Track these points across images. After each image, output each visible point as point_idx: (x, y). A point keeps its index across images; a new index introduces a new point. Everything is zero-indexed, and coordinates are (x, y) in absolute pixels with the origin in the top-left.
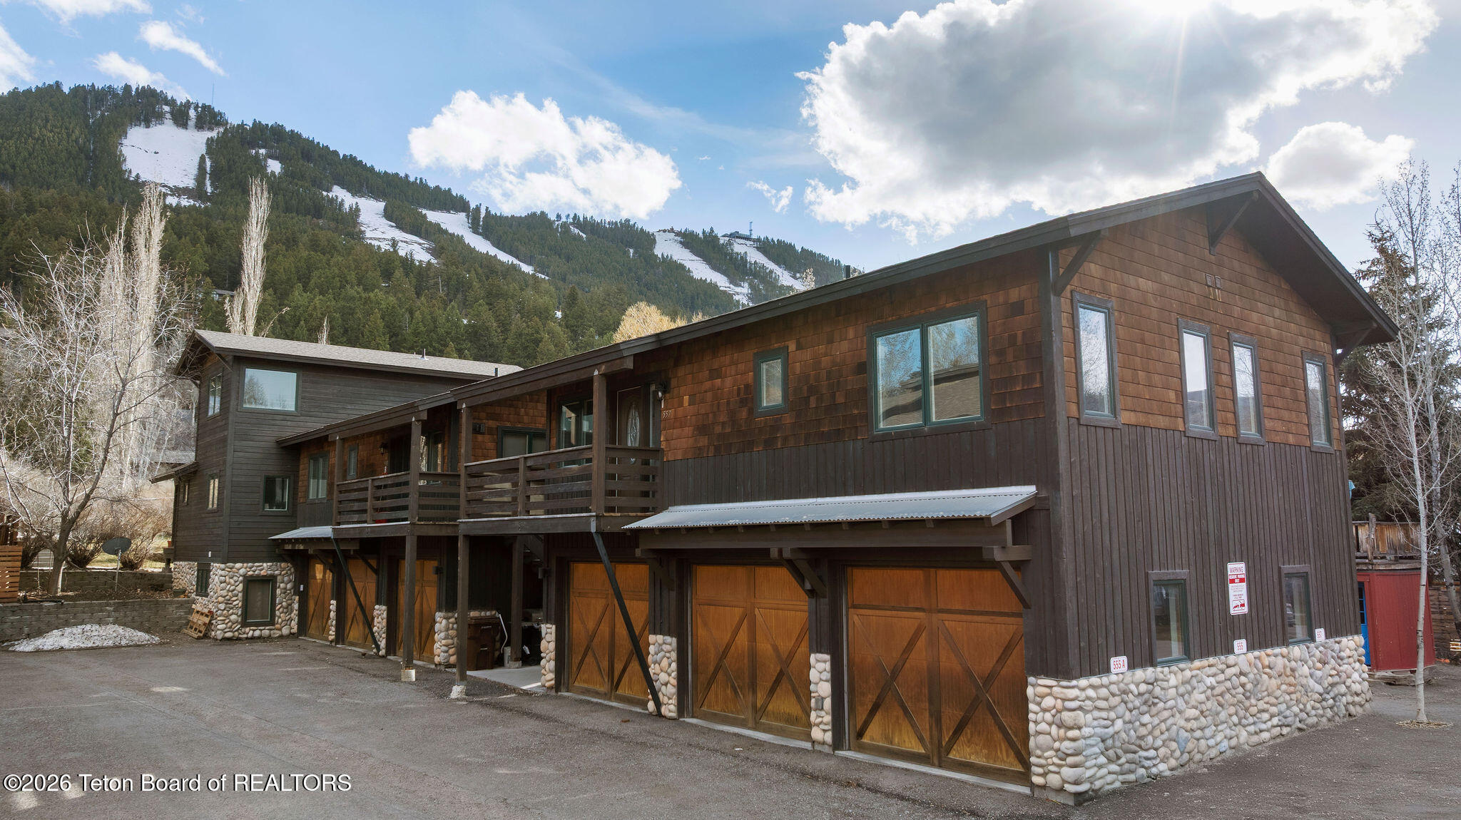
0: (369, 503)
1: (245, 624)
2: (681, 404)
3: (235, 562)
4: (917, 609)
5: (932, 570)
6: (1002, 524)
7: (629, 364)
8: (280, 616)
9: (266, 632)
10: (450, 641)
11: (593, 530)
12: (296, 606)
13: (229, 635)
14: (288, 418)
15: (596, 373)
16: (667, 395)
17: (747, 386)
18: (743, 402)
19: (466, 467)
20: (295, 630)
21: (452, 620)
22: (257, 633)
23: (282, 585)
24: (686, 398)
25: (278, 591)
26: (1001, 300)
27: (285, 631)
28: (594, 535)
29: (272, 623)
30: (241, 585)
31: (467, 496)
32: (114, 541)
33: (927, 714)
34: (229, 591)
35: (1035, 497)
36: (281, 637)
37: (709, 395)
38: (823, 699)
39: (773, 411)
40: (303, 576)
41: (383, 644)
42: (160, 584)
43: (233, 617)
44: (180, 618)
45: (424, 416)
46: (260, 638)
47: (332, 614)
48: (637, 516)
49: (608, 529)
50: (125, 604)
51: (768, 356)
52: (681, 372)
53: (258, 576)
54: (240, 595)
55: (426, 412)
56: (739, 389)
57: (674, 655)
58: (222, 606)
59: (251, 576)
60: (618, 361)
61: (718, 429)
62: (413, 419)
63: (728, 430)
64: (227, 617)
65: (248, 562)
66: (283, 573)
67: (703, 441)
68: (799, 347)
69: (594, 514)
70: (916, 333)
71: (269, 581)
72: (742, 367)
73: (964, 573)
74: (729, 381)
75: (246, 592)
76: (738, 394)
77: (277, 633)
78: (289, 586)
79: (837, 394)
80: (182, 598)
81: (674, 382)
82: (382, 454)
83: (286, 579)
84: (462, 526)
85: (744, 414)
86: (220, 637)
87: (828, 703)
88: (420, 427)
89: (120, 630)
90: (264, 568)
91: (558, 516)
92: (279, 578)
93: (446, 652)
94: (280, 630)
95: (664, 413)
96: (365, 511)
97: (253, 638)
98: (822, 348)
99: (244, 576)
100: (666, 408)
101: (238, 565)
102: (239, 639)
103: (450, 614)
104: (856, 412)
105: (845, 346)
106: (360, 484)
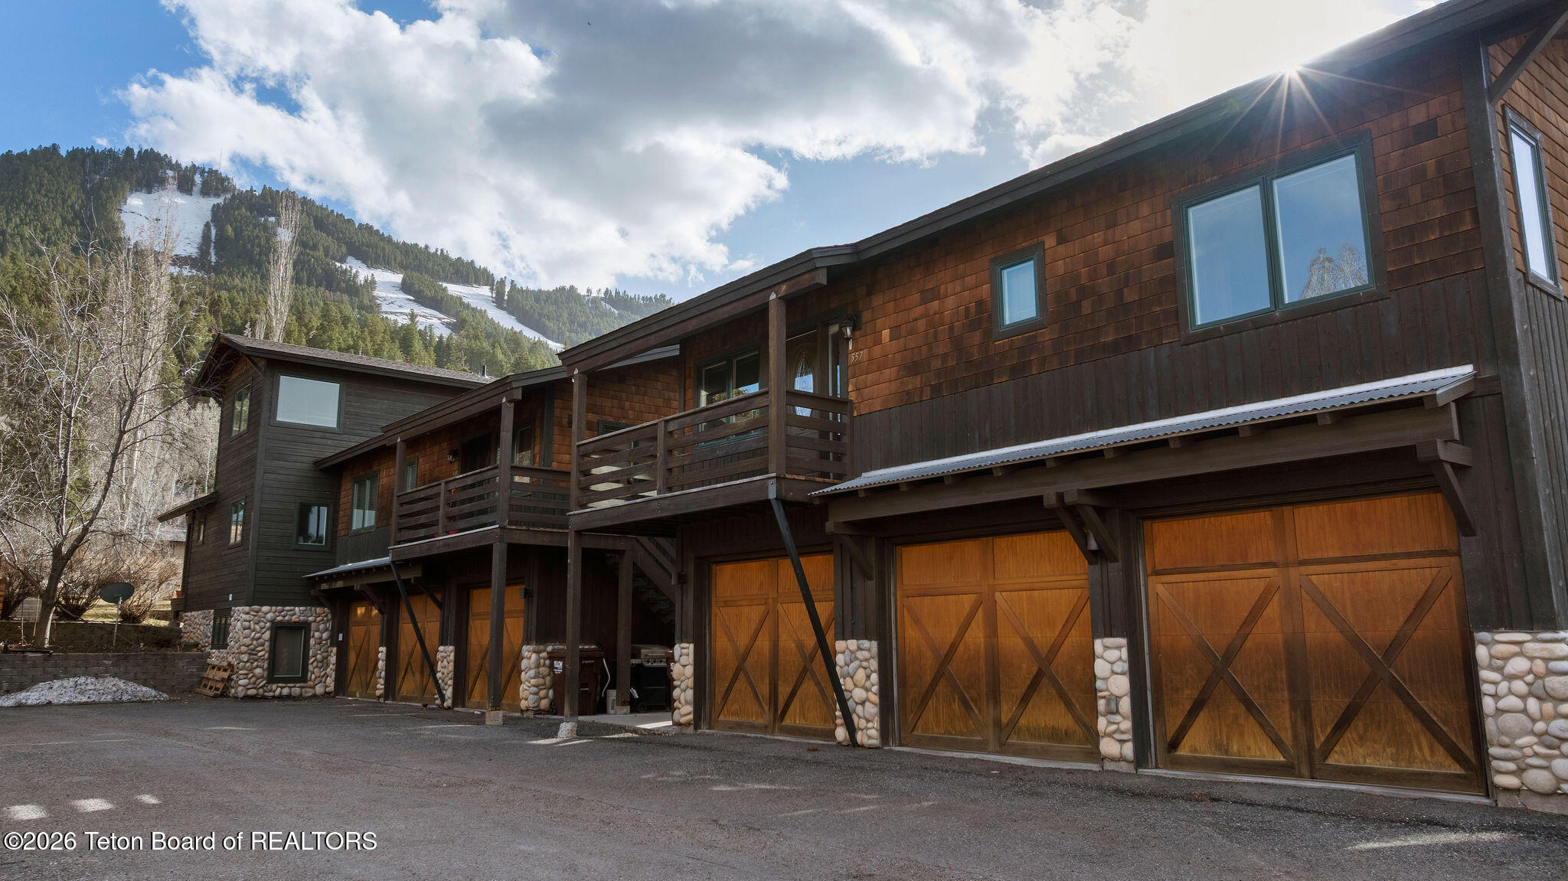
0: (441, 512)
1: (271, 679)
2: (878, 341)
3: (262, 605)
4: (1264, 565)
6: (1447, 405)
7: (822, 278)
8: (314, 671)
9: (296, 691)
10: (541, 681)
11: (772, 495)
12: (333, 659)
13: (252, 692)
14: (328, 435)
15: (773, 296)
16: (858, 333)
17: (980, 303)
18: (973, 325)
19: (579, 446)
20: (331, 688)
21: (544, 654)
22: (286, 691)
23: (317, 634)
24: (886, 333)
25: (312, 642)
26: (1396, 124)
27: (319, 690)
28: (775, 505)
29: (304, 679)
30: (268, 632)
31: (579, 482)
32: (116, 588)
33: (1287, 708)
34: (253, 639)
35: (1475, 379)
36: (315, 696)
37: (921, 324)
38: (1118, 698)
39: (1023, 328)
40: (342, 623)
41: (449, 692)
43: (258, 671)
45: (518, 395)
46: (289, 697)
47: (381, 664)
48: (824, 483)
49: (791, 495)
50: (126, 658)
51: (1015, 258)
52: (877, 301)
53: (289, 622)
54: (267, 644)
55: (520, 390)
56: (967, 309)
57: (874, 664)
58: (245, 658)
59: (281, 622)
60: (807, 276)
61: (937, 364)
62: (504, 400)
63: (951, 362)
64: (251, 670)
65: (277, 606)
66: (318, 620)
67: (915, 382)
68: (1061, 240)
69: (774, 475)
70: (1253, 194)
71: (303, 628)
72: (970, 280)
74: (950, 302)
75: (273, 640)
76: (967, 317)
77: (310, 692)
78: (325, 635)
79: (1126, 291)
80: (194, 652)
81: (866, 316)
82: (451, 462)
83: (322, 627)
84: (572, 520)
85: (977, 337)
86: (241, 695)
87: (1125, 705)
88: (512, 410)
89: (121, 684)
90: (296, 613)
91: (718, 485)
92: (313, 625)
93: (536, 694)
94: (313, 687)
95: (853, 357)
96: (435, 524)
97: (281, 697)
98: (1098, 237)
99: (272, 621)
100: (855, 350)
101: (265, 609)
102: (264, 698)
103: (542, 647)
104: (1158, 309)
105: (1135, 227)
106: (428, 491)
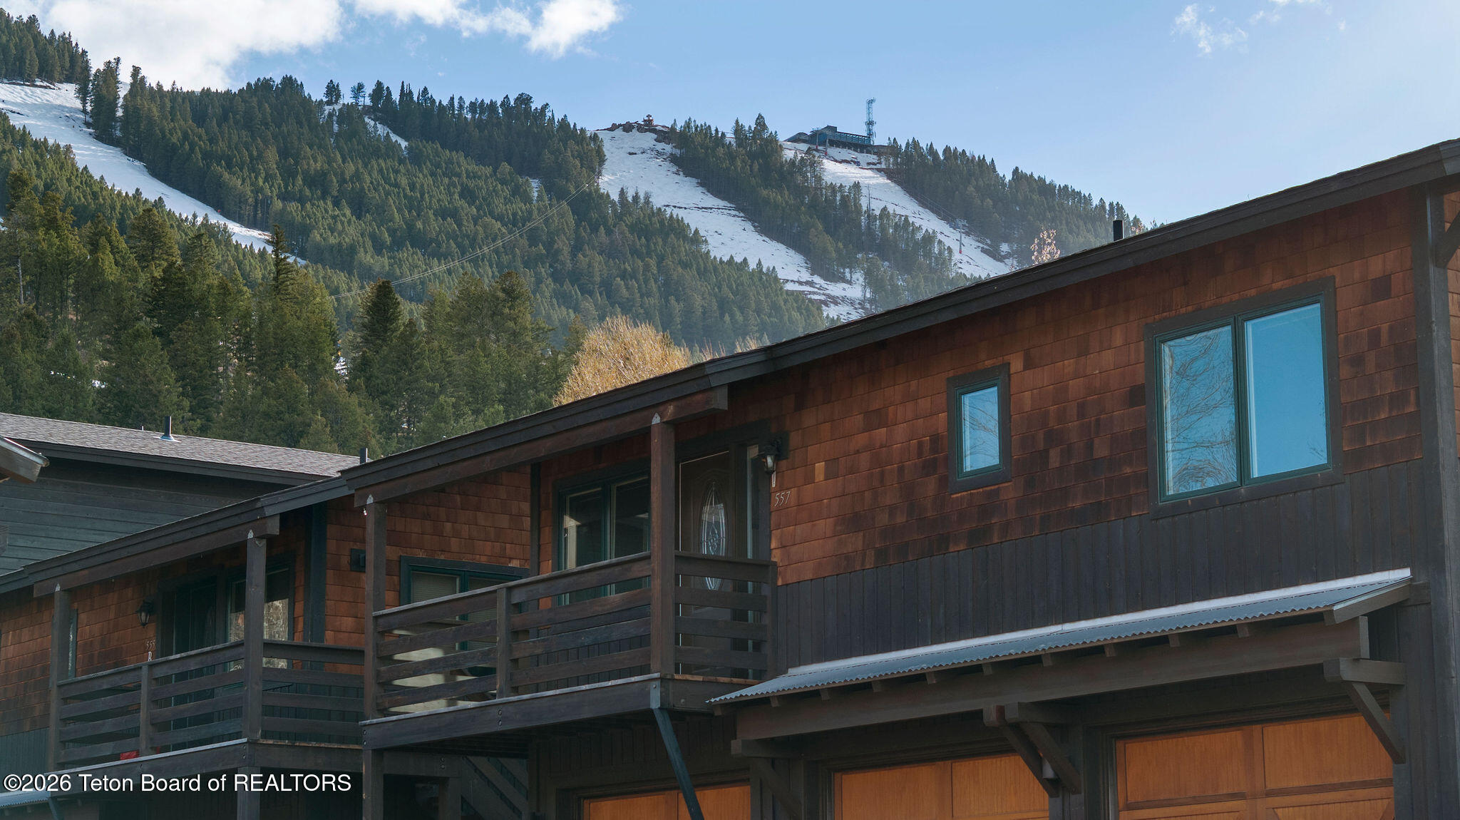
0: (143, 715)
2: (809, 479)
4: (1233, 796)
5: (1257, 728)
6: (1354, 621)
7: (721, 401)
11: (655, 704)
15: (656, 420)
16: (784, 463)
17: (935, 439)
18: (929, 467)
19: (376, 618)
24: (820, 467)
26: (1357, 275)
28: (659, 718)
31: (378, 674)
37: (864, 459)
39: (984, 477)
45: (274, 528)
48: (732, 684)
49: (682, 704)
51: (975, 382)
52: (809, 419)
55: (277, 520)
56: (920, 445)
60: (699, 397)
61: (883, 519)
62: (251, 535)
63: (900, 519)
67: (855, 542)
68: (1029, 364)
69: (656, 675)
70: (1224, 334)
72: (924, 404)
73: (1307, 727)
74: (901, 431)
76: (920, 454)
79: (1097, 441)
81: (795, 439)
82: (144, 625)
84: (369, 732)
85: (930, 486)
88: (264, 551)
91: (584, 687)
95: (777, 498)
96: (135, 733)
98: (1069, 365)
100: (781, 488)
104: (1128, 470)
105: (1108, 358)
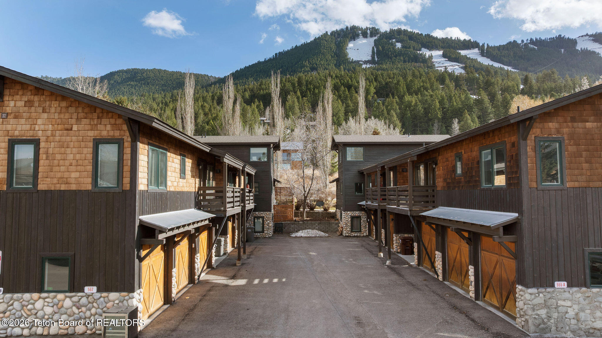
0: (371, 196)
1: (352, 231)
2: (440, 170)
3: (348, 211)
6: (498, 228)
7: (415, 159)
8: (363, 229)
9: (359, 235)
10: (398, 244)
11: (409, 215)
12: (367, 226)
13: (347, 235)
14: (361, 163)
15: (408, 161)
16: (437, 166)
17: (454, 166)
18: (453, 171)
20: (367, 234)
21: (398, 237)
22: (356, 235)
23: (363, 219)
24: (441, 168)
25: (362, 221)
27: (365, 234)
29: (360, 231)
30: (350, 219)
32: (320, 203)
33: (499, 293)
34: (346, 221)
36: (364, 236)
37: (446, 167)
38: (472, 282)
39: (460, 175)
40: (369, 217)
41: (384, 242)
42: (333, 216)
43: (348, 229)
44: (336, 228)
45: (380, 169)
46: (357, 236)
48: (426, 210)
50: (321, 223)
52: (440, 158)
53: (355, 216)
54: (350, 222)
56: (452, 166)
57: (441, 259)
58: (345, 225)
59: (353, 216)
60: (412, 157)
61: (448, 180)
63: (450, 181)
64: (346, 229)
65: (352, 211)
66: (362, 214)
67: (445, 184)
68: (465, 153)
69: (409, 209)
70: (490, 151)
71: (359, 217)
72: (453, 158)
74: (450, 163)
75: (352, 221)
76: (452, 168)
77: (362, 235)
78: (365, 219)
79: (473, 171)
80: (337, 222)
81: (438, 162)
83: (364, 217)
85: (453, 175)
86: (344, 235)
89: (317, 231)
90: (357, 213)
92: (362, 217)
93: (397, 248)
94: (363, 234)
95: (437, 173)
96: (371, 199)
97: (355, 236)
98: (470, 153)
99: (351, 216)
100: (437, 171)
101: (349, 212)
102: (350, 236)
103: (397, 235)
104: (477, 179)
105: (475, 153)
